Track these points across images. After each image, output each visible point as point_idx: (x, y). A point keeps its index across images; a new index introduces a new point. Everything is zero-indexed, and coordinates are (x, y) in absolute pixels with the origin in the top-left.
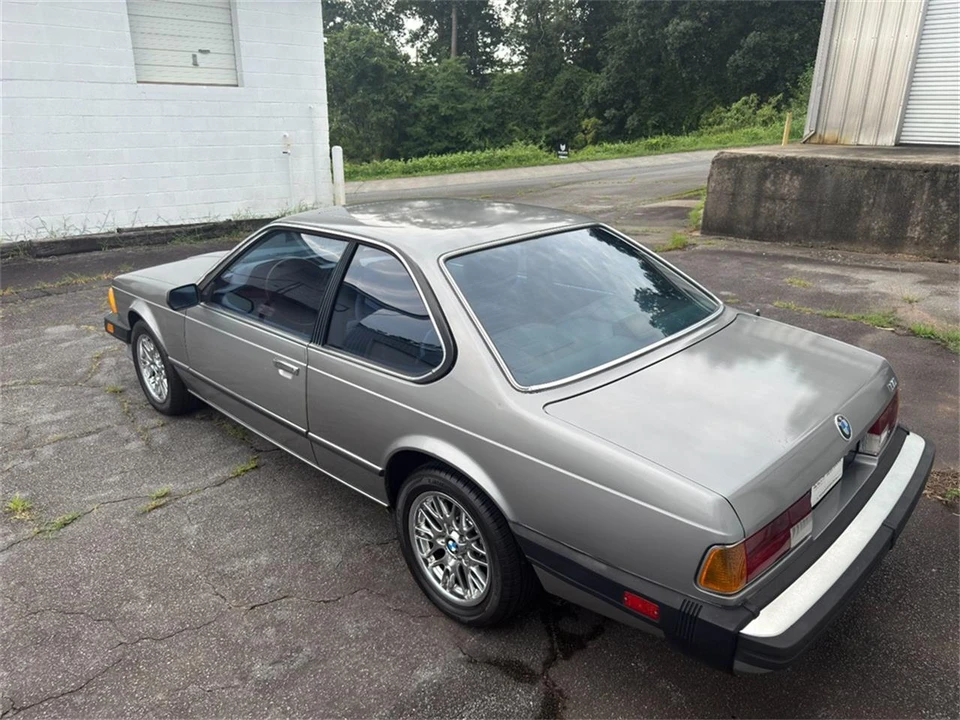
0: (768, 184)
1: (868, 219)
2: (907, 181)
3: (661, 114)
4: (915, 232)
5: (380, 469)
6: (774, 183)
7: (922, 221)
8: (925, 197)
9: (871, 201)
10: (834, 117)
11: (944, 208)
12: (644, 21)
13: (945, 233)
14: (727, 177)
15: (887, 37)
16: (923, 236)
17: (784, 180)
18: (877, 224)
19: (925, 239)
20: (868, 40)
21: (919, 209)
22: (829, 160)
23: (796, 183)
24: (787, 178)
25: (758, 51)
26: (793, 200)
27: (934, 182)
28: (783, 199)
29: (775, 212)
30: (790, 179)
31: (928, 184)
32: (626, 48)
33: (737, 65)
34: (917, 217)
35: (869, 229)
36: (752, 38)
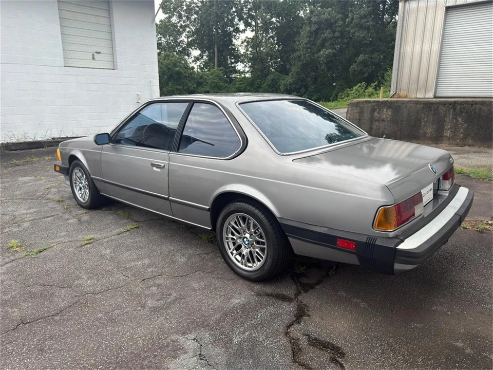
0: (376, 114)
1: (425, 128)
2: (442, 109)
3: (319, 94)
4: (448, 134)
5: (208, 207)
6: (379, 113)
7: (450, 128)
8: (451, 116)
9: (426, 119)
10: (404, 84)
11: (461, 121)
12: (309, 50)
13: (461, 133)
14: (355, 111)
15: (426, 47)
16: (451, 135)
17: (383, 111)
18: (429, 131)
19: (453, 136)
20: (418, 48)
21: (449, 122)
22: (404, 101)
23: (389, 113)
24: (385, 110)
25: (364, 63)
26: (388, 121)
27: (455, 109)
28: (383, 121)
29: (380, 127)
30: (387, 111)
31: (452, 111)
32: (301, 63)
33: (354, 70)
34: (448, 126)
35: (425, 133)
36: (361, 57)
